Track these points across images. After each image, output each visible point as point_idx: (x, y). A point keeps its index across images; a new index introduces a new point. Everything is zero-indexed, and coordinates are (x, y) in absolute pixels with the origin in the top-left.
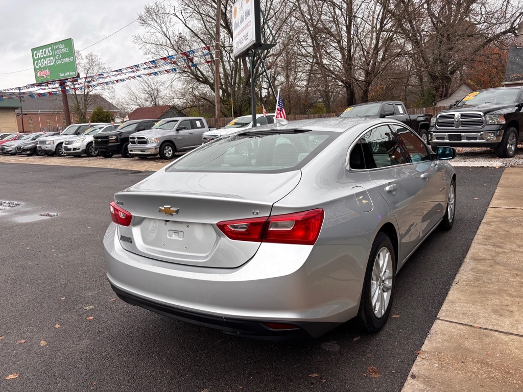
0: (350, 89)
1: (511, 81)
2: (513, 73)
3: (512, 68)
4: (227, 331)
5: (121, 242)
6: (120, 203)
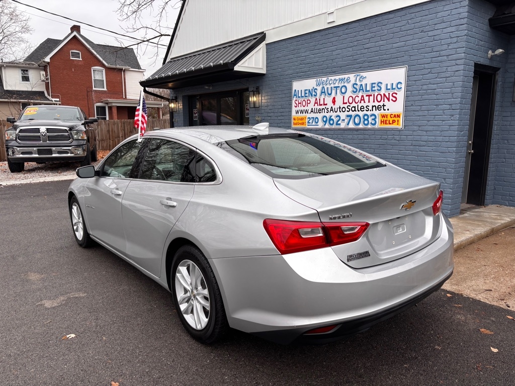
5: (349, 263)
6: (344, 217)
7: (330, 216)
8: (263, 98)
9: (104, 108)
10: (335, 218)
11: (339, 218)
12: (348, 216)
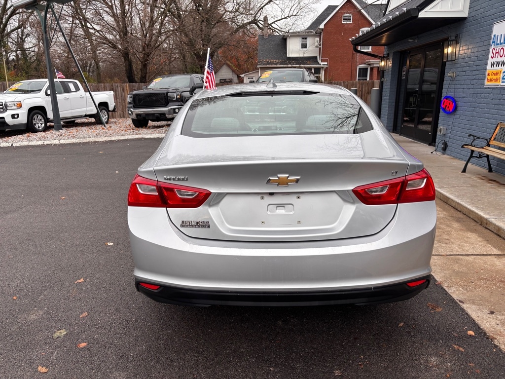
0: (128, 60)
1: (264, 65)
2: (263, 58)
3: (262, 54)
4: (359, 302)
5: (182, 229)
6: (179, 179)
7: (165, 177)
8: (461, 49)
9: (367, 69)
10: (170, 179)
11: (174, 179)
12: (183, 180)
